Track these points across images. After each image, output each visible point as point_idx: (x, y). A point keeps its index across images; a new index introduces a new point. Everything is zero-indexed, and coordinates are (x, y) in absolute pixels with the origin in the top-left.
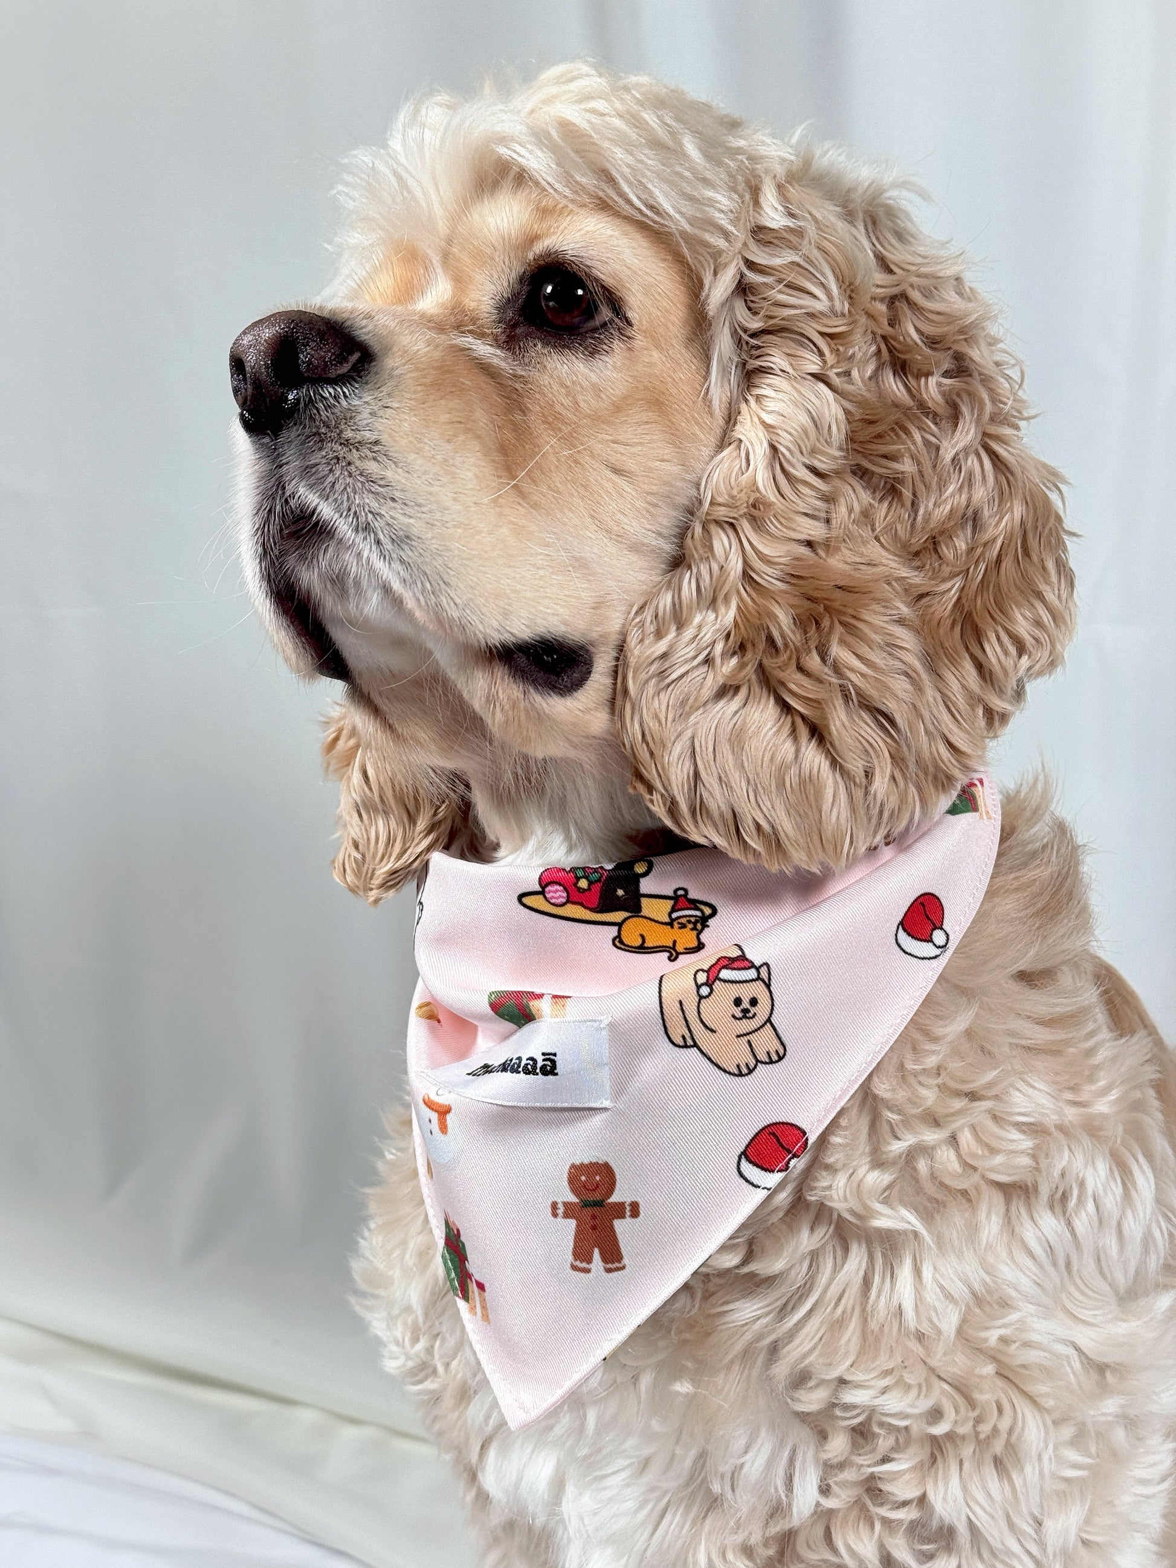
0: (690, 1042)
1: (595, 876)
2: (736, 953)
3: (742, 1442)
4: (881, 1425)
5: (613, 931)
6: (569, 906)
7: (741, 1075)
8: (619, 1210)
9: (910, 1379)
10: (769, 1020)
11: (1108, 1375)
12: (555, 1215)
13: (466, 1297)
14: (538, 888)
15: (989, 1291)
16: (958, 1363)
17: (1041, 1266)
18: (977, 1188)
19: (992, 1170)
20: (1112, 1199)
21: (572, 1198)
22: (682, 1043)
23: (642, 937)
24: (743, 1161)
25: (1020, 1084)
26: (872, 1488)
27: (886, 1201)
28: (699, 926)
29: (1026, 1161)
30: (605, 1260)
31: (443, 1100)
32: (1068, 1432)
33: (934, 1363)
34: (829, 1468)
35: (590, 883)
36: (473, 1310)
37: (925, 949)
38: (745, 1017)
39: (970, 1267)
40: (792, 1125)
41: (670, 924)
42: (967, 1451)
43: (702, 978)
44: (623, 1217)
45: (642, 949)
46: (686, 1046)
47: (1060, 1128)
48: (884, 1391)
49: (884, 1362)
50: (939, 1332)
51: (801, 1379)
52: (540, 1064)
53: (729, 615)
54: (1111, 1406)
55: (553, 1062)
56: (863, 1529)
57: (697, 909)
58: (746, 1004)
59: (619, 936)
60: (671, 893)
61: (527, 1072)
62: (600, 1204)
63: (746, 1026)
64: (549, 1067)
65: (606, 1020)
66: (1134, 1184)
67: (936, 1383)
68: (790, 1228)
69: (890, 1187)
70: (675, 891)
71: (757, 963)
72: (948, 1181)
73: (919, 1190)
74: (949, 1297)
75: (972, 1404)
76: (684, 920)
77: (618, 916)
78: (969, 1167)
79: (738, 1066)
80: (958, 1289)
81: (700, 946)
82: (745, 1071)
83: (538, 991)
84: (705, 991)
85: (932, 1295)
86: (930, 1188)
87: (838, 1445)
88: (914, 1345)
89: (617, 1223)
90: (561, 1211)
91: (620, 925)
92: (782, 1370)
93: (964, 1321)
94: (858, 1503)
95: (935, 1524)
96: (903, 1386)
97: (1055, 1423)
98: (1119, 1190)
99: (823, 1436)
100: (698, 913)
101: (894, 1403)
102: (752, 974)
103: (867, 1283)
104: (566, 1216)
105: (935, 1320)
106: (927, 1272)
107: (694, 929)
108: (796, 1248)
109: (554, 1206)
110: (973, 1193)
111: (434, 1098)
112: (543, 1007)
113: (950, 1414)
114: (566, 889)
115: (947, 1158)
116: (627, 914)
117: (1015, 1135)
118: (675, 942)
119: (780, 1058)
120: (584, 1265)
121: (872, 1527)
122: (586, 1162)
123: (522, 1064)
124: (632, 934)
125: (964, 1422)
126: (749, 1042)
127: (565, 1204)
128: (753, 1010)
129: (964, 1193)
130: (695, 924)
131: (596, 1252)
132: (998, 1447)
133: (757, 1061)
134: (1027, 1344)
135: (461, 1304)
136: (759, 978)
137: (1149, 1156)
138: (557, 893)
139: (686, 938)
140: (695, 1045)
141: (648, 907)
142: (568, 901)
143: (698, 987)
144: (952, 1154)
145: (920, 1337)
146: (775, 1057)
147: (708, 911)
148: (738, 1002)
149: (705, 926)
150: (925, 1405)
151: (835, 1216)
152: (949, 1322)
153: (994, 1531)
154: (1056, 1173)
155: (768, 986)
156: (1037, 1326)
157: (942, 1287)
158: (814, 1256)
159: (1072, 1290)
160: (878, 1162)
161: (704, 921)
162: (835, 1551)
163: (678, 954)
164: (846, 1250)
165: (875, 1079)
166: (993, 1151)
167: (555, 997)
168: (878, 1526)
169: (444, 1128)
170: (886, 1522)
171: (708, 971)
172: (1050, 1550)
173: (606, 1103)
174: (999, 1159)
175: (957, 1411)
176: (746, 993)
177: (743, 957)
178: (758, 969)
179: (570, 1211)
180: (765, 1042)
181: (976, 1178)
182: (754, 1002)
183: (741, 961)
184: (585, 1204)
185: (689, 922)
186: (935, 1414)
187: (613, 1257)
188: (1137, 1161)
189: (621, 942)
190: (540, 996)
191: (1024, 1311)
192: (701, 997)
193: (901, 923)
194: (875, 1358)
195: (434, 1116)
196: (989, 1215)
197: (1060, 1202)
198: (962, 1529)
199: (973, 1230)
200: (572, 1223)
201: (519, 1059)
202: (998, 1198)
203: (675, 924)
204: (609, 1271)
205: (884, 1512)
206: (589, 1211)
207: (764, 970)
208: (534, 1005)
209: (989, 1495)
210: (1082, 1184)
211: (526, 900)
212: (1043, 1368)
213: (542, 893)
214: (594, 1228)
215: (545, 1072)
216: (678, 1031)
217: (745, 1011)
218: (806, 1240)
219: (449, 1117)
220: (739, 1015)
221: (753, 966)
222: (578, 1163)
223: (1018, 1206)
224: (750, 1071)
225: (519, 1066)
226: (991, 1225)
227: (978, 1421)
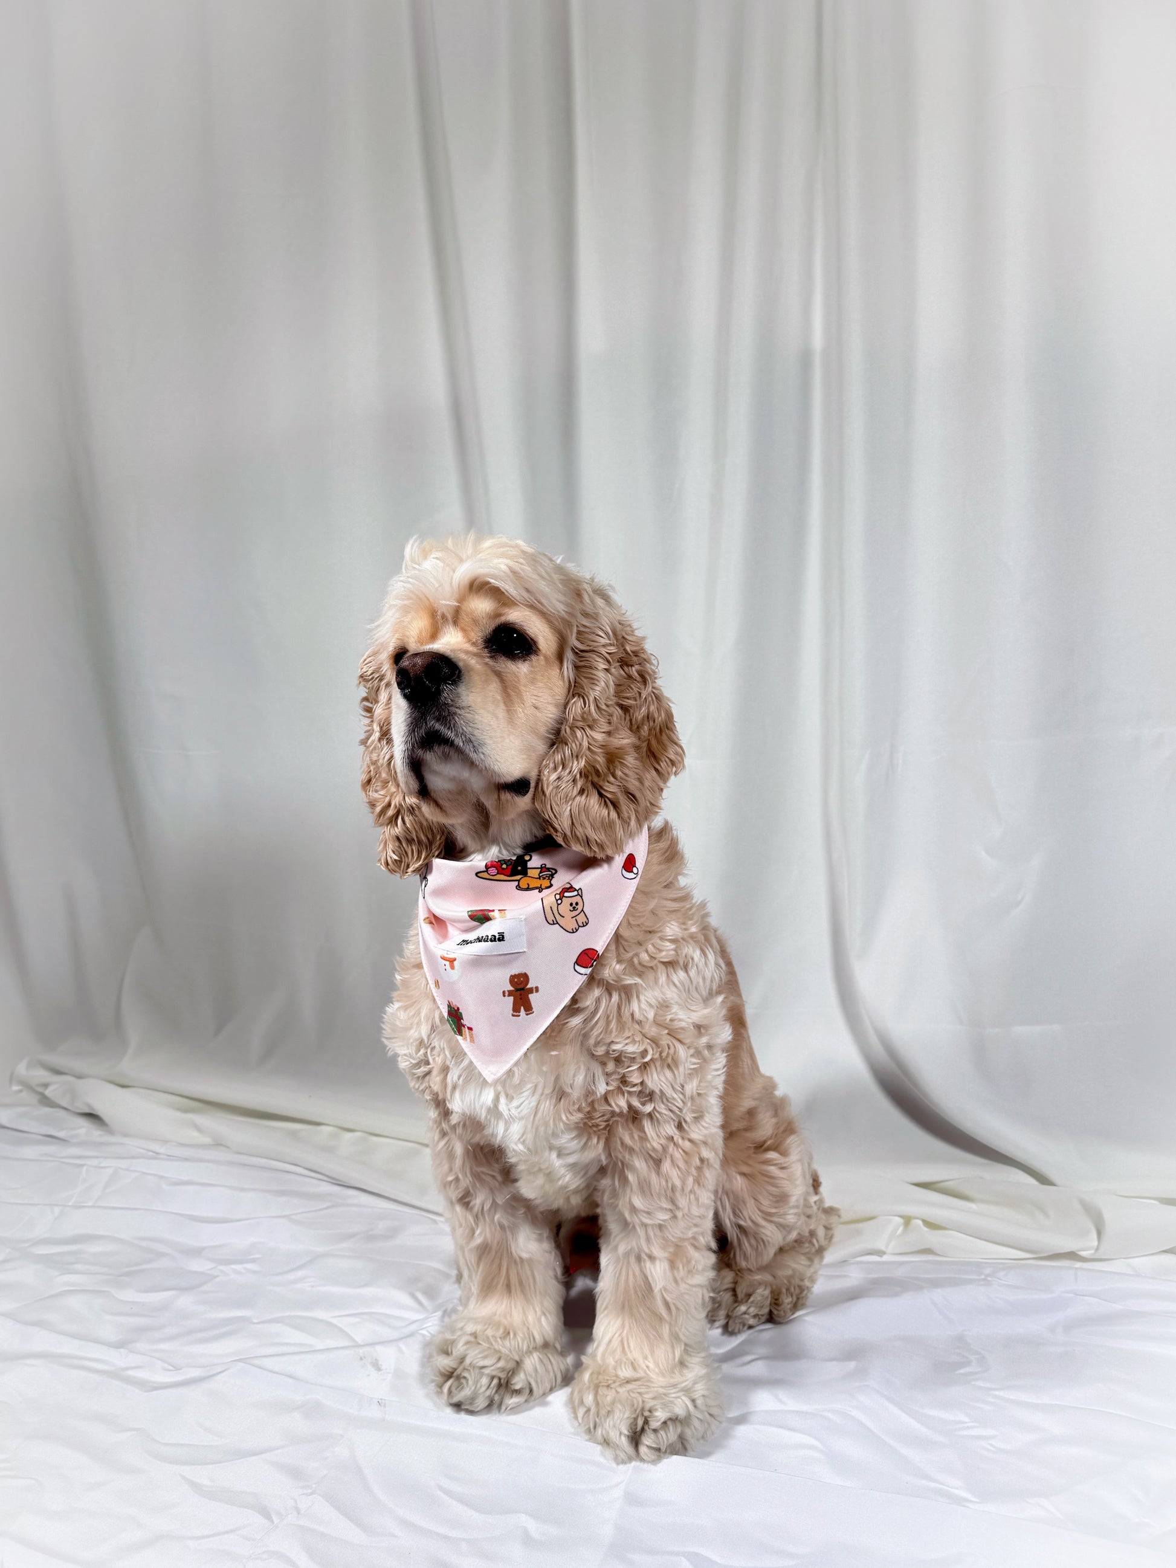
0: (555, 922)
1: (509, 863)
2: (568, 886)
3: (572, 1073)
4: (625, 1057)
5: (516, 883)
6: (498, 875)
7: (573, 932)
8: (531, 991)
9: (637, 1039)
10: (582, 910)
11: (702, 1029)
12: (504, 996)
13: (460, 1033)
14: (485, 869)
15: (664, 1001)
16: (653, 1031)
17: (680, 991)
18: (656, 965)
19: (661, 958)
20: (701, 965)
21: (512, 988)
22: (552, 923)
23: (528, 884)
24: (576, 965)
25: (669, 925)
26: (624, 1081)
27: (624, 974)
28: (551, 878)
29: (672, 953)
30: (526, 1010)
31: (451, 956)
32: (692, 1051)
33: (643, 1031)
34: (608, 1075)
35: (507, 866)
36: (465, 1039)
37: (631, 875)
38: (574, 910)
39: (657, 993)
40: (592, 949)
41: (539, 878)
42: (658, 1064)
43: (558, 897)
44: (533, 993)
45: (528, 889)
46: (554, 924)
47: (683, 939)
48: (627, 1044)
49: (627, 1034)
50: (647, 1019)
51: (597, 1044)
52: (497, 937)
53: (583, 763)
54: (704, 1040)
55: (503, 936)
56: (620, 1096)
57: (550, 871)
58: (574, 905)
59: (519, 885)
60: (540, 867)
61: (491, 941)
62: (523, 989)
63: (575, 913)
64: (501, 938)
65: (523, 917)
66: (707, 957)
67: (645, 1039)
68: (589, 989)
69: (625, 968)
70: (541, 866)
71: (577, 889)
72: (646, 964)
73: (636, 969)
74: (651, 1005)
75: (658, 1045)
76: (544, 876)
77: (518, 877)
78: (652, 958)
79: (572, 929)
80: (653, 1002)
81: (551, 885)
82: (575, 931)
83: (491, 909)
84: (559, 902)
85: (644, 1006)
86: (639, 968)
87: (611, 1066)
88: (637, 1026)
89: (530, 996)
90: (507, 994)
91: (519, 881)
92: (592, 1041)
93: (656, 1015)
94: (619, 1088)
95: (647, 1092)
96: (634, 1042)
97: (688, 1048)
98: (703, 960)
99: (604, 1064)
100: (550, 873)
101: (631, 1049)
102: (576, 893)
103: (619, 1007)
104: (509, 996)
105: (646, 1014)
106: (642, 998)
107: (549, 879)
108: (593, 997)
109: (504, 992)
110: (654, 968)
111: (446, 956)
112: (496, 914)
113: (650, 1052)
114: (497, 869)
115: (644, 957)
116: (522, 876)
117: (668, 944)
118: (541, 885)
119: (587, 924)
120: (518, 1014)
121: (624, 1095)
122: (517, 973)
123: (489, 938)
124: (524, 883)
125: (656, 1053)
126: (576, 920)
127: (508, 991)
128: (577, 907)
129: (652, 968)
130: (549, 877)
131: (522, 1008)
132: (669, 1060)
133: (579, 926)
134: (680, 1020)
135: (459, 1038)
136: (578, 894)
137: (711, 947)
138: (493, 871)
139: (546, 883)
140: (557, 923)
141: (530, 873)
142: (498, 874)
143: (557, 900)
144: (646, 955)
145: (639, 1023)
146: (585, 924)
147: (554, 872)
148: (571, 904)
149: (553, 877)
150: (641, 1049)
151: (605, 982)
152: (651, 1015)
153: (669, 1092)
154: (684, 955)
155: (581, 897)
156: (681, 1013)
157: (647, 1002)
158: (598, 1000)
159: (689, 1000)
160: (619, 962)
161: (552, 876)
162: (610, 1105)
163: (542, 889)
164: (610, 995)
165: (620, 928)
166: (660, 951)
167: (499, 910)
168: (626, 1095)
169: (452, 967)
170: (629, 1093)
171: (560, 894)
172: (687, 1096)
173: (525, 950)
174: (664, 953)
175: (653, 1051)
176: (574, 900)
177: (571, 887)
178: (578, 891)
179: (510, 993)
180: (581, 919)
181: (656, 962)
182: (577, 904)
183: (571, 889)
184: (517, 990)
185: (547, 877)
186: (644, 1053)
187: (529, 1009)
188: (708, 949)
189: (519, 887)
190: (493, 911)
191: (675, 1009)
192: (558, 904)
193: (623, 867)
194: (624, 1032)
195: (447, 963)
196: (661, 974)
197: (686, 968)
198: (658, 1092)
199: (656, 981)
200: (512, 998)
201: (487, 936)
202: (663, 967)
203: (541, 878)
204: (527, 1015)
205: (628, 1089)
206: (519, 992)
207: (580, 891)
208: (491, 914)
209: (666, 1078)
210: (692, 959)
211: (479, 875)
212: (682, 1028)
213: (487, 871)
214: (521, 999)
215: (499, 940)
216: (550, 918)
217: (574, 908)
218: (597, 992)
219: (455, 962)
220: (572, 909)
221: (576, 890)
222: (513, 974)
223: (671, 970)
224: (577, 931)
225: (488, 939)
226: (663, 979)
227: (661, 1053)
